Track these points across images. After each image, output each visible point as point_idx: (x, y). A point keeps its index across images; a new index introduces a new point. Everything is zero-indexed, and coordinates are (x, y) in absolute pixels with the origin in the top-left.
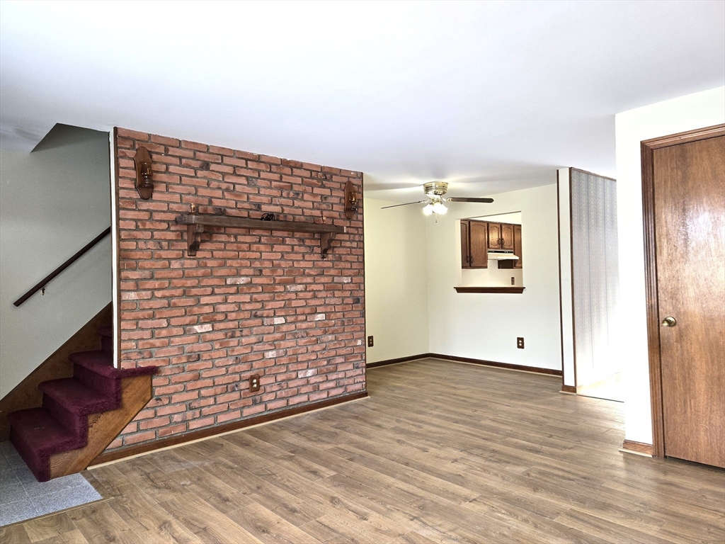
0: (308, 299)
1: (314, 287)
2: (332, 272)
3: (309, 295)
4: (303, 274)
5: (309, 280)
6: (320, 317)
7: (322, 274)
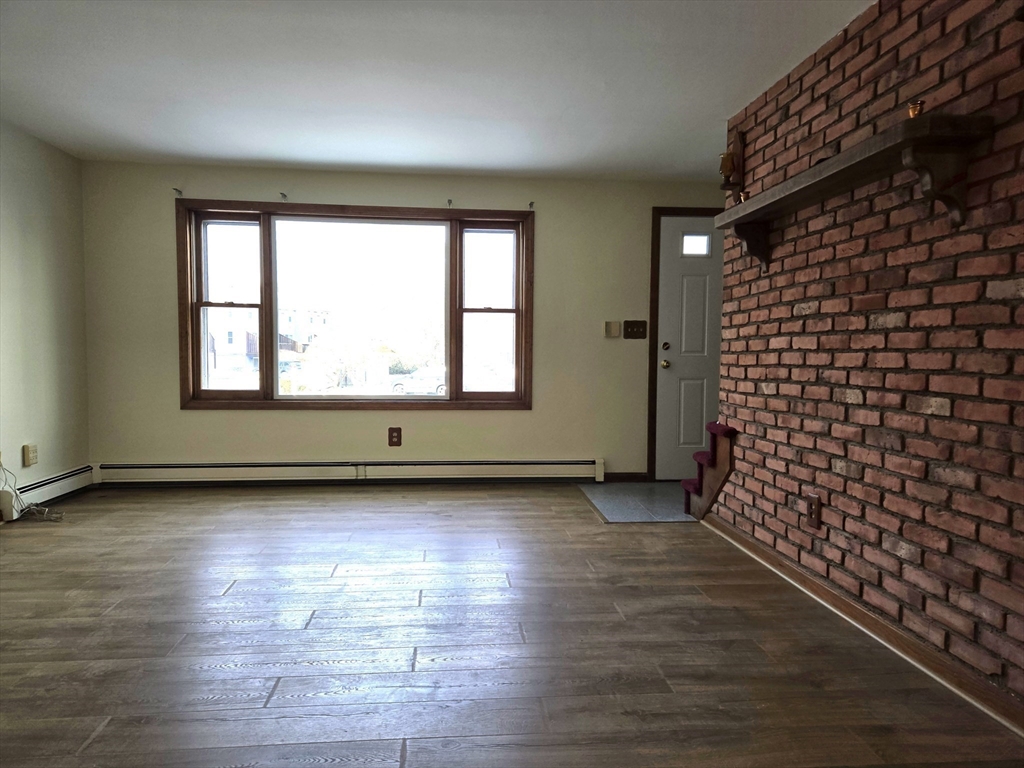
0: (912, 351)
1: (923, 318)
2: (979, 266)
3: (913, 339)
4: (905, 285)
5: (916, 297)
6: (935, 405)
7: (951, 278)
